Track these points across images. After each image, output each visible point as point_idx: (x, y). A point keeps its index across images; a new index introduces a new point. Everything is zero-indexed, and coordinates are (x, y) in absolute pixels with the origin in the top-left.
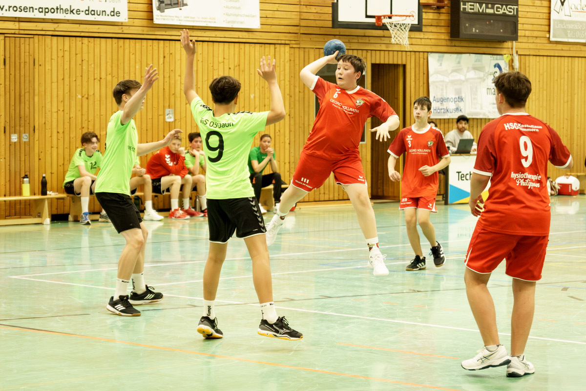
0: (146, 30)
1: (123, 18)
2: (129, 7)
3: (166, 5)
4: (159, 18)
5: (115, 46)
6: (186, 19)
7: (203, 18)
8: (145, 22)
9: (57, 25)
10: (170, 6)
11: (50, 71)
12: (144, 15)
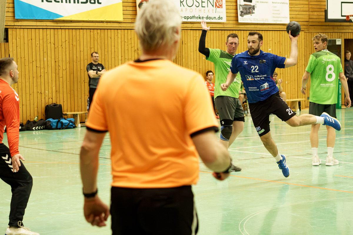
0: (235, 26)
1: (224, 20)
2: (227, 15)
3: (244, 13)
4: (241, 20)
5: (220, 34)
6: (254, 20)
7: (262, 19)
8: (234, 22)
9: (193, 25)
10: (246, 14)
11: (190, 47)
12: (234, 18)
